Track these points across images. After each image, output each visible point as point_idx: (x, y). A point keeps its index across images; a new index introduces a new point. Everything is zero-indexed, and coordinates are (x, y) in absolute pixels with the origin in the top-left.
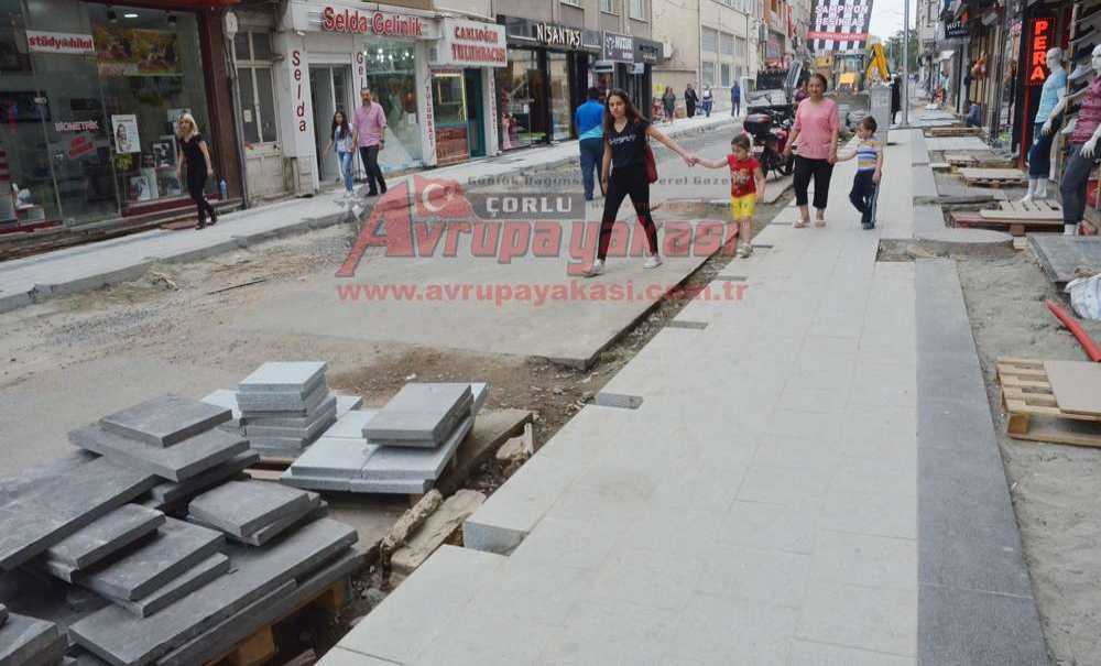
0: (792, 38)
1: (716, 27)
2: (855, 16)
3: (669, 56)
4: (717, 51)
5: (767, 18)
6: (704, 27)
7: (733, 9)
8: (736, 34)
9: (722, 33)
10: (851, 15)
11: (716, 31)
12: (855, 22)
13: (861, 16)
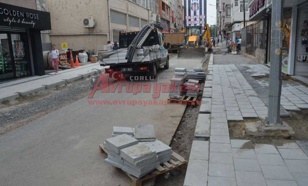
0: (174, 23)
1: (125, 12)
2: (201, 20)
3: (93, 26)
4: (126, 25)
5: (160, 13)
6: (112, 10)
7: (138, 5)
8: (140, 17)
9: (129, 15)
10: (199, 20)
11: (126, 14)
12: (201, 22)
13: (203, 20)
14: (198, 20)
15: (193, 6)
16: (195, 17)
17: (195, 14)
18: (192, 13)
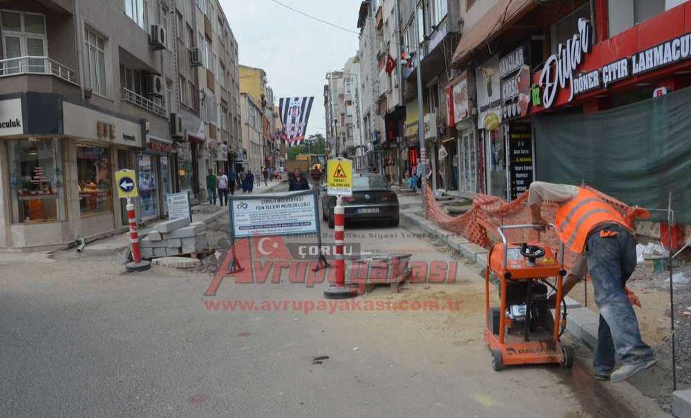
6: (250, 141)
14: (296, 129)
15: (292, 110)
16: (293, 125)
17: (293, 121)
18: (289, 119)
